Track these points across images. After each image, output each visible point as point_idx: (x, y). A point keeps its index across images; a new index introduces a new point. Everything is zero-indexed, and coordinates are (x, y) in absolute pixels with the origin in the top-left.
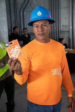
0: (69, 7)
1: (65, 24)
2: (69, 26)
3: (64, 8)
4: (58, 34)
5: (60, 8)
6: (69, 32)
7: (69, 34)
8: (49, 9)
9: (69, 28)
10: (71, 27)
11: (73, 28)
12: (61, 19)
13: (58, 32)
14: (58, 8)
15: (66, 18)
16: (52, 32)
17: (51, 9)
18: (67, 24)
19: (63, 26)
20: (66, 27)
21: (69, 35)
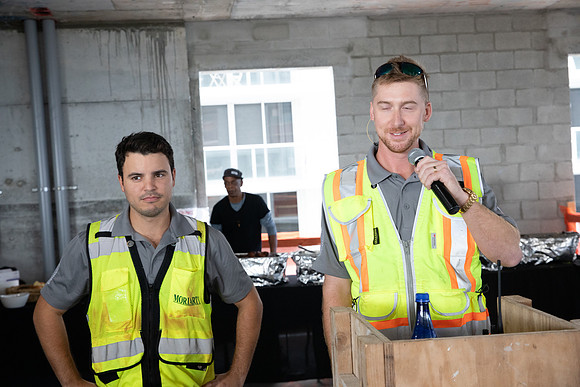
0: (30, 105)
1: (16, 176)
2: (37, 186)
3: (7, 105)
6: (36, 207)
7: (39, 217)
9: (36, 190)
10: (46, 189)
11: (52, 193)
15: (19, 149)
18: (28, 177)
19: (8, 181)
20: (20, 186)
21: (38, 224)
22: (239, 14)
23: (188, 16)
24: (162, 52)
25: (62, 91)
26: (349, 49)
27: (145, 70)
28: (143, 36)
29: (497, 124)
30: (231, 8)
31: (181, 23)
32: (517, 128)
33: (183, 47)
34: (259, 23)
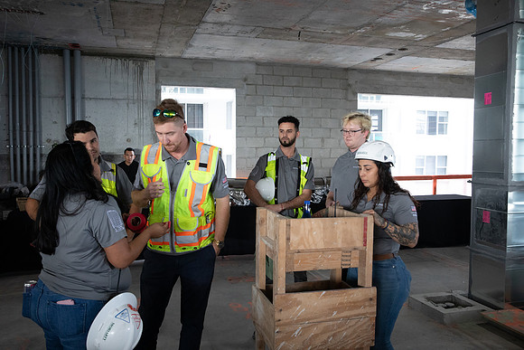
0: (64, 97)
1: (53, 138)
3: (50, 97)
4: (35, 162)
5: (39, 97)
8: (8, 96)
12: (43, 125)
13: (35, 155)
14: (34, 96)
15: (56, 123)
16: (15, 156)
17: (14, 96)
18: (60, 139)
19: (49, 141)
22: (186, 56)
23: (157, 54)
24: (141, 73)
25: (83, 91)
26: (245, 80)
27: (131, 83)
28: (131, 63)
29: (321, 127)
30: (183, 52)
31: (153, 58)
32: (330, 129)
33: (154, 71)
34: (197, 61)
